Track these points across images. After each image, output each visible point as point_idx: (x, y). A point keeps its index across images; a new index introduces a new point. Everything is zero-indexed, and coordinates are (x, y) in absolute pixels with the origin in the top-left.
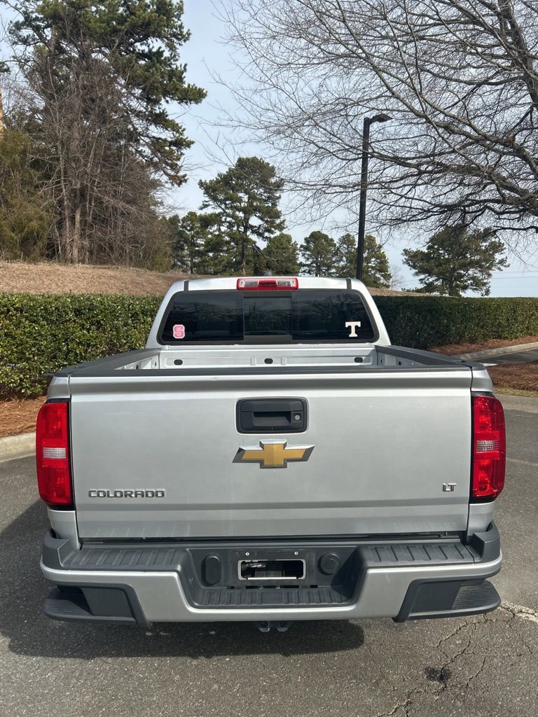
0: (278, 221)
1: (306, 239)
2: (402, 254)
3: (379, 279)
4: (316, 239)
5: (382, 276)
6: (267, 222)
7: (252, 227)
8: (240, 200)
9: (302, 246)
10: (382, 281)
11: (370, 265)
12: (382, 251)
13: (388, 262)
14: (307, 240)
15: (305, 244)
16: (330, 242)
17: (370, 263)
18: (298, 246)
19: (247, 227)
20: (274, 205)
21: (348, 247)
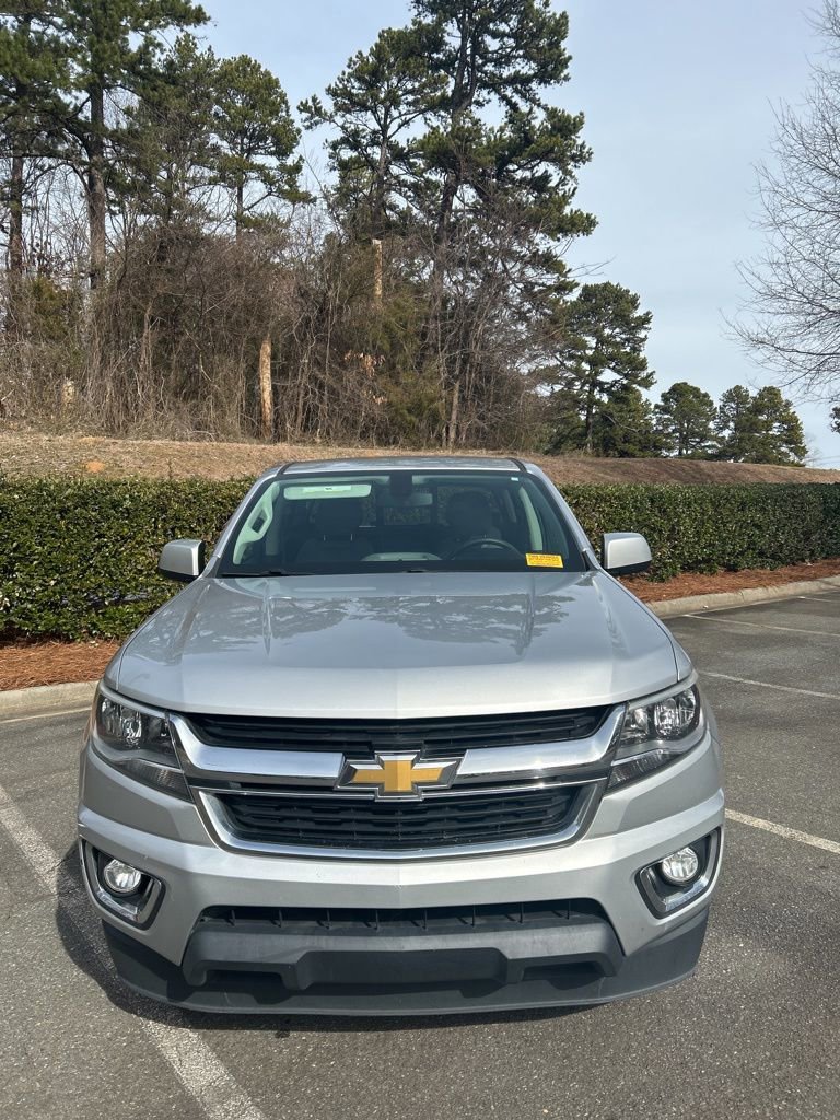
0: (643, 374)
1: (663, 395)
2: (831, 415)
3: (787, 455)
4: (681, 395)
5: (791, 450)
6: (626, 376)
7: (601, 384)
8: (585, 346)
9: (657, 406)
10: (792, 457)
11: (771, 433)
12: (791, 411)
13: (801, 429)
14: (665, 397)
15: (662, 403)
16: (704, 399)
17: (771, 429)
18: (652, 407)
19: (595, 384)
20: (634, 349)
21: (738, 407)
